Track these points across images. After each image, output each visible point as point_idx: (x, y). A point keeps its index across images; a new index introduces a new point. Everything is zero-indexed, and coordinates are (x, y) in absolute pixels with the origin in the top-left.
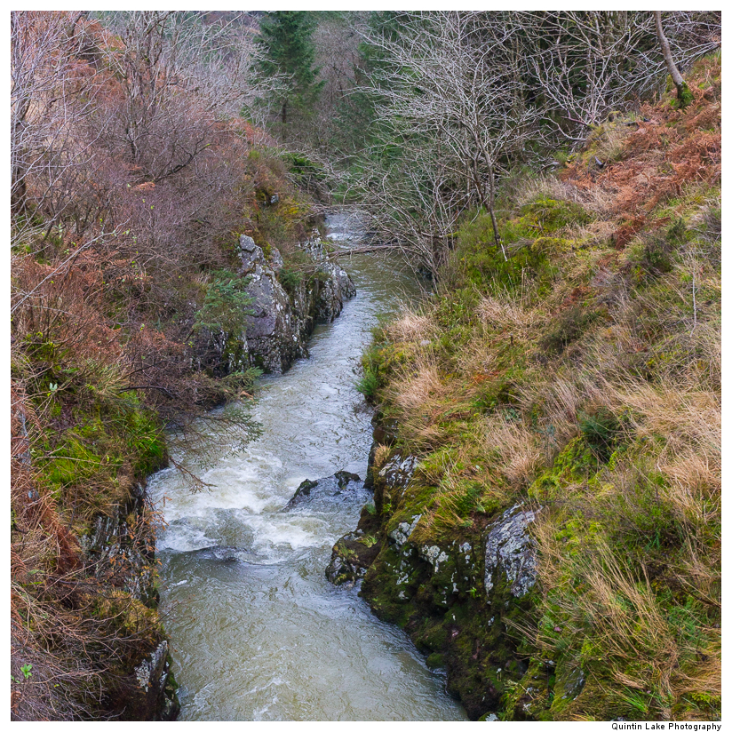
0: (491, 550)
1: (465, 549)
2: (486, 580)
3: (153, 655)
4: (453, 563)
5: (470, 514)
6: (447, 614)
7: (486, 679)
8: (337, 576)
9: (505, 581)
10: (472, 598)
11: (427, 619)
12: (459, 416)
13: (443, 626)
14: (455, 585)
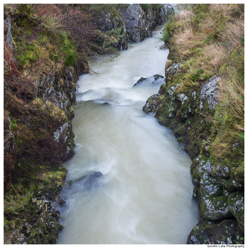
0: (203, 92)
1: (194, 94)
2: (200, 104)
3: (61, 127)
4: (190, 100)
5: (197, 81)
6: (186, 121)
7: (198, 144)
8: (147, 110)
9: (207, 104)
10: (196, 113)
11: (179, 124)
12: (198, 46)
13: (185, 126)
14: (190, 109)
